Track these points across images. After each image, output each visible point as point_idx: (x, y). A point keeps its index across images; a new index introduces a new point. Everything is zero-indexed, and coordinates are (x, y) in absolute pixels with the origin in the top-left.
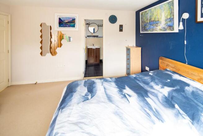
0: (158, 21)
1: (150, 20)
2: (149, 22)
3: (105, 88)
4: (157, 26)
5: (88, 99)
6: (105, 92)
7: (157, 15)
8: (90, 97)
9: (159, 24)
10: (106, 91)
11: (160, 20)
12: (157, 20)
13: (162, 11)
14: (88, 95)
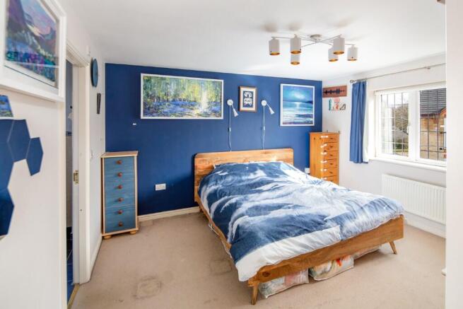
0: (195, 101)
1: (175, 96)
2: (171, 100)
4: (192, 109)
7: (192, 92)
9: (196, 107)
11: (198, 101)
12: (192, 99)
13: (203, 89)
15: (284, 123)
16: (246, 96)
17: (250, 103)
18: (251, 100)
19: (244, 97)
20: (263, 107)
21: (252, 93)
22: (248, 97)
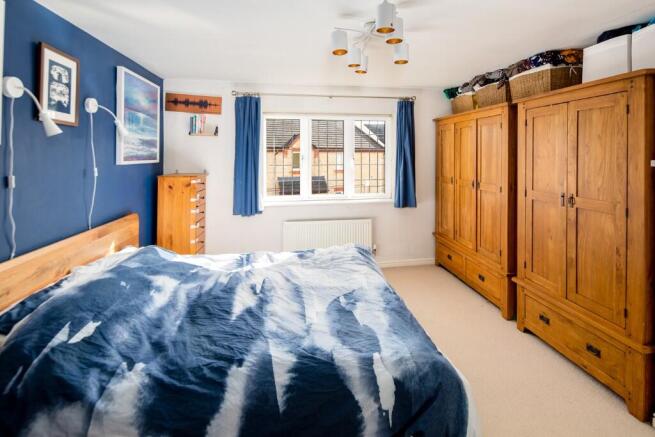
3: (303, 316)
5: (345, 296)
6: (303, 308)
8: (343, 300)
10: (300, 310)
14: (348, 304)
15: (126, 159)
16: (56, 77)
17: (64, 100)
18: (66, 91)
19: (51, 79)
20: (88, 114)
21: (69, 70)
22: (59, 81)
